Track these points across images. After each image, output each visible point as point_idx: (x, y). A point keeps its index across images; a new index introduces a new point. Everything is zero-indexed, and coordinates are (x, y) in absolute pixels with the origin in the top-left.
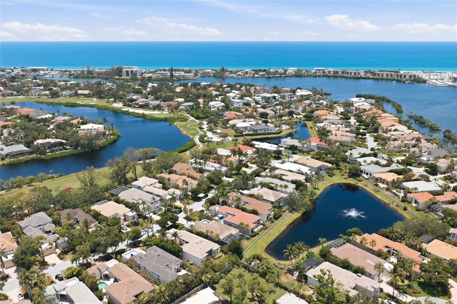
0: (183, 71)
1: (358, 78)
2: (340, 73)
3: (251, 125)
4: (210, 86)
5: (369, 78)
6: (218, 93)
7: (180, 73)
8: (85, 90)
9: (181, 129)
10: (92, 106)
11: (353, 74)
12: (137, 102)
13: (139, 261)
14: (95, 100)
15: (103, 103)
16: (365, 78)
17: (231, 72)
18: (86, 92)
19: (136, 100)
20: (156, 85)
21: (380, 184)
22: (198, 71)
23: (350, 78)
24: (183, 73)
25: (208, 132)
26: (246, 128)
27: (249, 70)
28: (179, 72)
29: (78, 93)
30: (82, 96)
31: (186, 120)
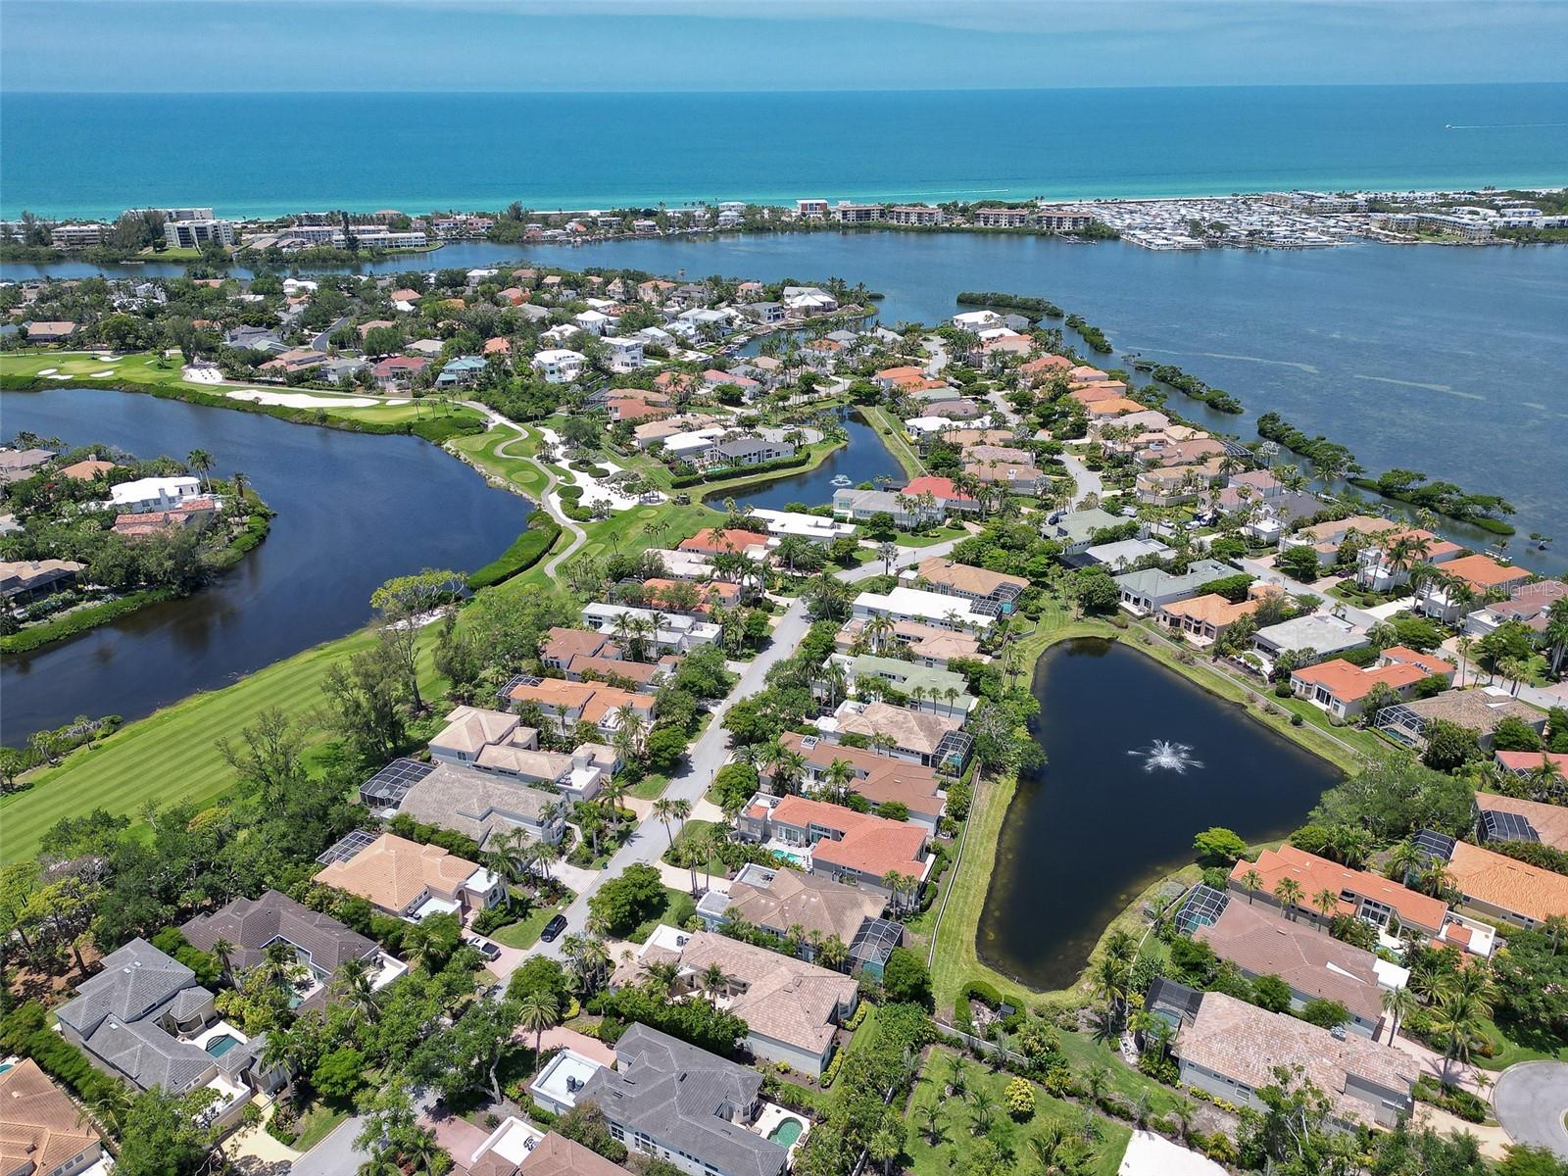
0: (381, 220)
1: (929, 231)
2: (875, 215)
3: (709, 438)
4: (504, 282)
5: (959, 231)
6: (542, 312)
7: (374, 232)
8: (56, 319)
9: (481, 468)
10: (104, 386)
11: (913, 219)
12: (277, 363)
13: (615, 1112)
14: (108, 359)
15: (141, 370)
16: (949, 231)
17: (545, 221)
18: (65, 328)
19: (271, 358)
20: (312, 286)
21: (1190, 636)
22: (435, 222)
23: (907, 230)
24: (385, 234)
25: (575, 473)
26: (698, 451)
27: (598, 212)
28: (372, 228)
29: (30, 333)
30: (52, 345)
31: (480, 428)
